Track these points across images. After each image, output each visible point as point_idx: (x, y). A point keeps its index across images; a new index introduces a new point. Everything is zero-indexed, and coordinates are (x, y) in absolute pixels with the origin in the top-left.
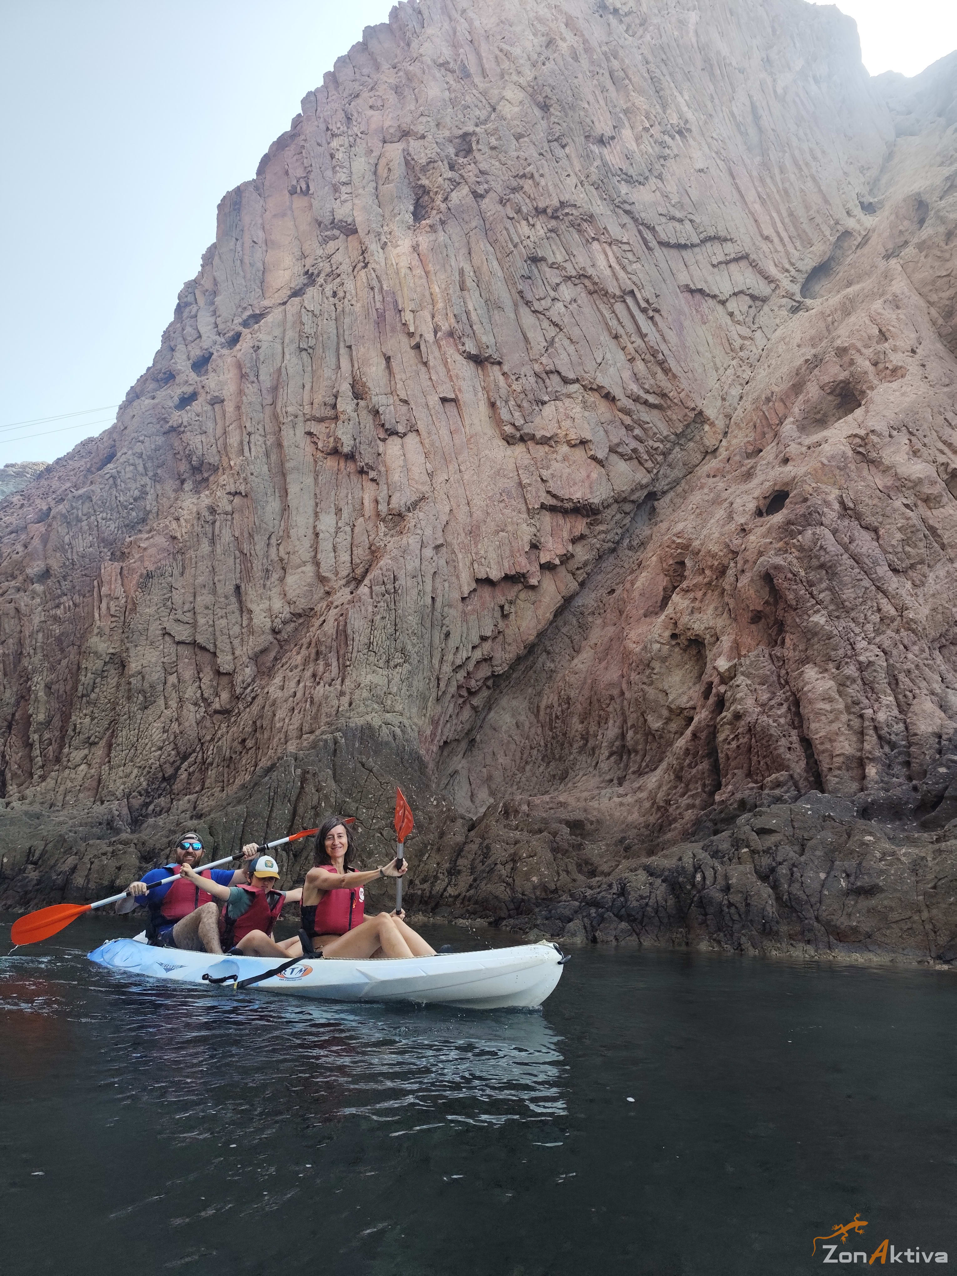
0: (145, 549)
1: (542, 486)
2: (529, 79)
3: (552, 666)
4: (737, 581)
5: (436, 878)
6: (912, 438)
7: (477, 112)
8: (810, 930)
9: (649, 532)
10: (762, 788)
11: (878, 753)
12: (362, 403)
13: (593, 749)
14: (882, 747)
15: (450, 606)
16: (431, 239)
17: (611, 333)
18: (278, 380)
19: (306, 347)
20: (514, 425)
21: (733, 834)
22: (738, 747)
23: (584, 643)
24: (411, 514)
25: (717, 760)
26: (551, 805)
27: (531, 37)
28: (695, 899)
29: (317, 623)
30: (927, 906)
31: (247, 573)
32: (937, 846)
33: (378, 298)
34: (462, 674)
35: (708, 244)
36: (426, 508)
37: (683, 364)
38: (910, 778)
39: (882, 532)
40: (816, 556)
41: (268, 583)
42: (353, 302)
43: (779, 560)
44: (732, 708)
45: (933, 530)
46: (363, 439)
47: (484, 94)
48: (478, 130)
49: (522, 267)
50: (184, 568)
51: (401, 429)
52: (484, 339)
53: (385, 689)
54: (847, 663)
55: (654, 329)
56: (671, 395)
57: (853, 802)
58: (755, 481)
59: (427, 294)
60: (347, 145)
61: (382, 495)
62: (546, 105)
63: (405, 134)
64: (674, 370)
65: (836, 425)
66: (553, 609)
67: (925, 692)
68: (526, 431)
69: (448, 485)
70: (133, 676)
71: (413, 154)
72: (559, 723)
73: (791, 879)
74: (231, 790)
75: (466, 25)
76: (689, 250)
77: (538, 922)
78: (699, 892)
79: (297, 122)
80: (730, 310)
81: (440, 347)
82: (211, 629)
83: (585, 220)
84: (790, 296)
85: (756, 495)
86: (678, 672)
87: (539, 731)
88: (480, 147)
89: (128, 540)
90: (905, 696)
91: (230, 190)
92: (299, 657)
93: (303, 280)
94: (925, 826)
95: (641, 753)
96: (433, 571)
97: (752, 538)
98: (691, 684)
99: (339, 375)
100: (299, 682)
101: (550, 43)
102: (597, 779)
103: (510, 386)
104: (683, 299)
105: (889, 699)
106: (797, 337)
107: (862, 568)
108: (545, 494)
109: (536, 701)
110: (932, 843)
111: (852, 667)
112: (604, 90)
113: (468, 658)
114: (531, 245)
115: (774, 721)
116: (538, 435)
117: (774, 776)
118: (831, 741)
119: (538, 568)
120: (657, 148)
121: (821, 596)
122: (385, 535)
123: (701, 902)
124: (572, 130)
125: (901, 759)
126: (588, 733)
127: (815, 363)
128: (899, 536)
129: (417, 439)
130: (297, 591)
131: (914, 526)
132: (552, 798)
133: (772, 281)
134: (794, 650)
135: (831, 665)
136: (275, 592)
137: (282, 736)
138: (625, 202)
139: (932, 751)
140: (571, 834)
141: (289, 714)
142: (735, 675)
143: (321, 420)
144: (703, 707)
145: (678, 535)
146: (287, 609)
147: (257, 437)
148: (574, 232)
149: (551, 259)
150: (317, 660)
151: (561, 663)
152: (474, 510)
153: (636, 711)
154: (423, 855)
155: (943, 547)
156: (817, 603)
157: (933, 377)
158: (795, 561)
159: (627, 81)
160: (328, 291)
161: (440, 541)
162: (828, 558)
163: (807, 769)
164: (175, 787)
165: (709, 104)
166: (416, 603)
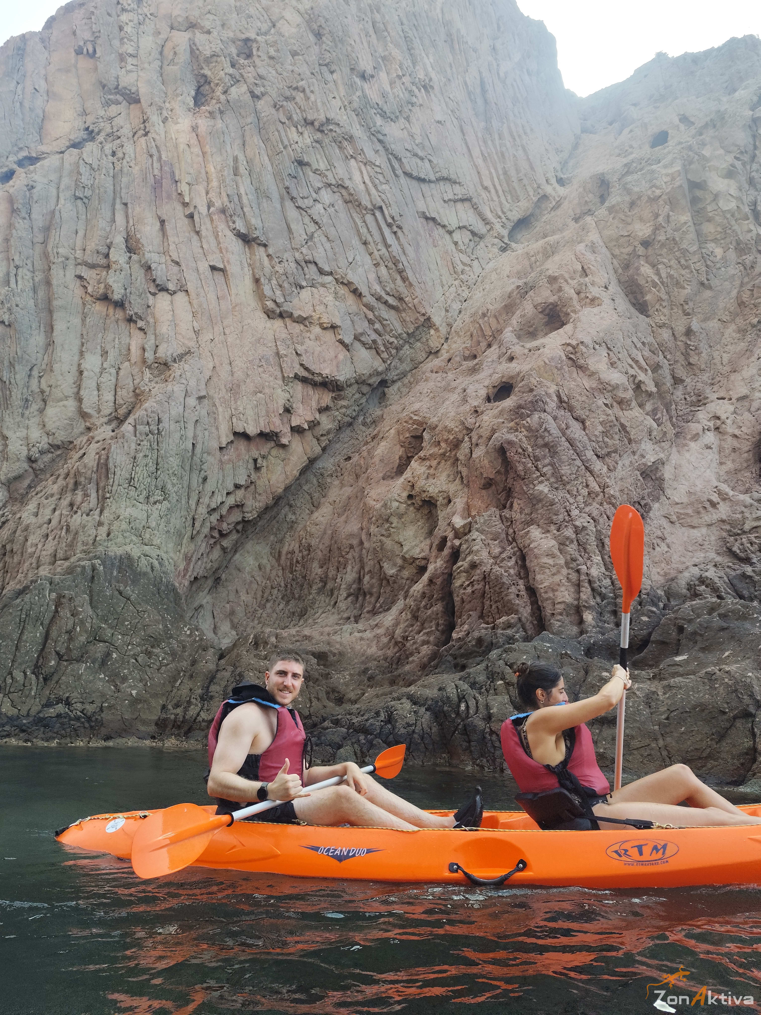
1: (296, 359)
2: (307, 7)
3: (294, 517)
4: (471, 453)
5: (189, 703)
6: (610, 352)
7: (259, 24)
9: (381, 413)
10: (495, 628)
11: (592, 602)
12: (135, 257)
13: (332, 591)
14: (595, 598)
15: (209, 454)
16: (210, 123)
17: (361, 239)
18: (51, 222)
19: (81, 196)
20: (275, 301)
21: (487, 667)
22: (473, 592)
23: (323, 500)
24: (176, 365)
25: (451, 603)
26: (297, 638)
28: (460, 727)
29: (77, 456)
30: (662, 734)
31: (5, 401)
33: (156, 165)
34: (215, 516)
35: (442, 183)
36: (192, 361)
37: (418, 276)
39: (588, 423)
40: (541, 437)
41: (27, 413)
42: (132, 165)
43: (512, 437)
44: (469, 558)
45: (623, 426)
46: (133, 290)
47: (266, 9)
48: (259, 38)
49: (289, 167)
51: (171, 287)
52: (253, 221)
53: (144, 523)
54: (566, 526)
55: (396, 242)
56: (406, 299)
57: (579, 643)
58: (483, 374)
59: (203, 171)
60: (136, 21)
61: (149, 344)
62: (319, 34)
63: (192, 26)
64: (410, 279)
65: (551, 335)
66: (300, 467)
68: (285, 309)
69: (213, 344)
71: (198, 44)
72: (299, 568)
76: (427, 184)
78: (463, 720)
80: (455, 240)
81: (212, 220)
83: (346, 139)
84: (501, 238)
85: (486, 384)
86: (411, 527)
87: (280, 573)
88: (259, 53)
91: (15, 35)
92: (56, 487)
93: (83, 134)
94: (636, 665)
95: (375, 595)
96: (195, 419)
97: (485, 417)
98: (422, 539)
99: (113, 228)
100: (55, 510)
102: (336, 617)
103: (273, 267)
104: (420, 223)
105: (597, 559)
106: (507, 270)
107: (575, 450)
108: (298, 366)
109: (278, 547)
110: (649, 679)
111: (570, 530)
112: (367, 35)
113: (222, 503)
114: (299, 150)
115: (506, 572)
116: (296, 314)
117: (504, 619)
118: (553, 590)
119: (289, 429)
120: (407, 95)
121: (545, 470)
122: (150, 381)
123: (465, 730)
124: (340, 60)
125: (609, 608)
126: (327, 577)
127: (527, 288)
128: (600, 428)
129: (186, 299)
130: (58, 424)
131: (612, 421)
132: (298, 631)
133: (487, 224)
134: (521, 513)
135: (553, 528)
136: (33, 422)
137: (34, 560)
138: (379, 132)
140: (319, 664)
141: (43, 540)
142: (470, 531)
143: (93, 266)
144: (437, 557)
145: (415, 413)
146: (45, 440)
147: (25, 271)
148: (336, 147)
149: (315, 166)
150: (75, 490)
151: (302, 516)
152: (235, 370)
153: (373, 559)
154: (177, 681)
155: (630, 441)
156: (541, 475)
157: (619, 310)
158: (524, 439)
159: (386, 34)
160: (108, 148)
161: (203, 393)
162: (550, 439)
163: (533, 614)
165: (449, 71)
166: (178, 445)
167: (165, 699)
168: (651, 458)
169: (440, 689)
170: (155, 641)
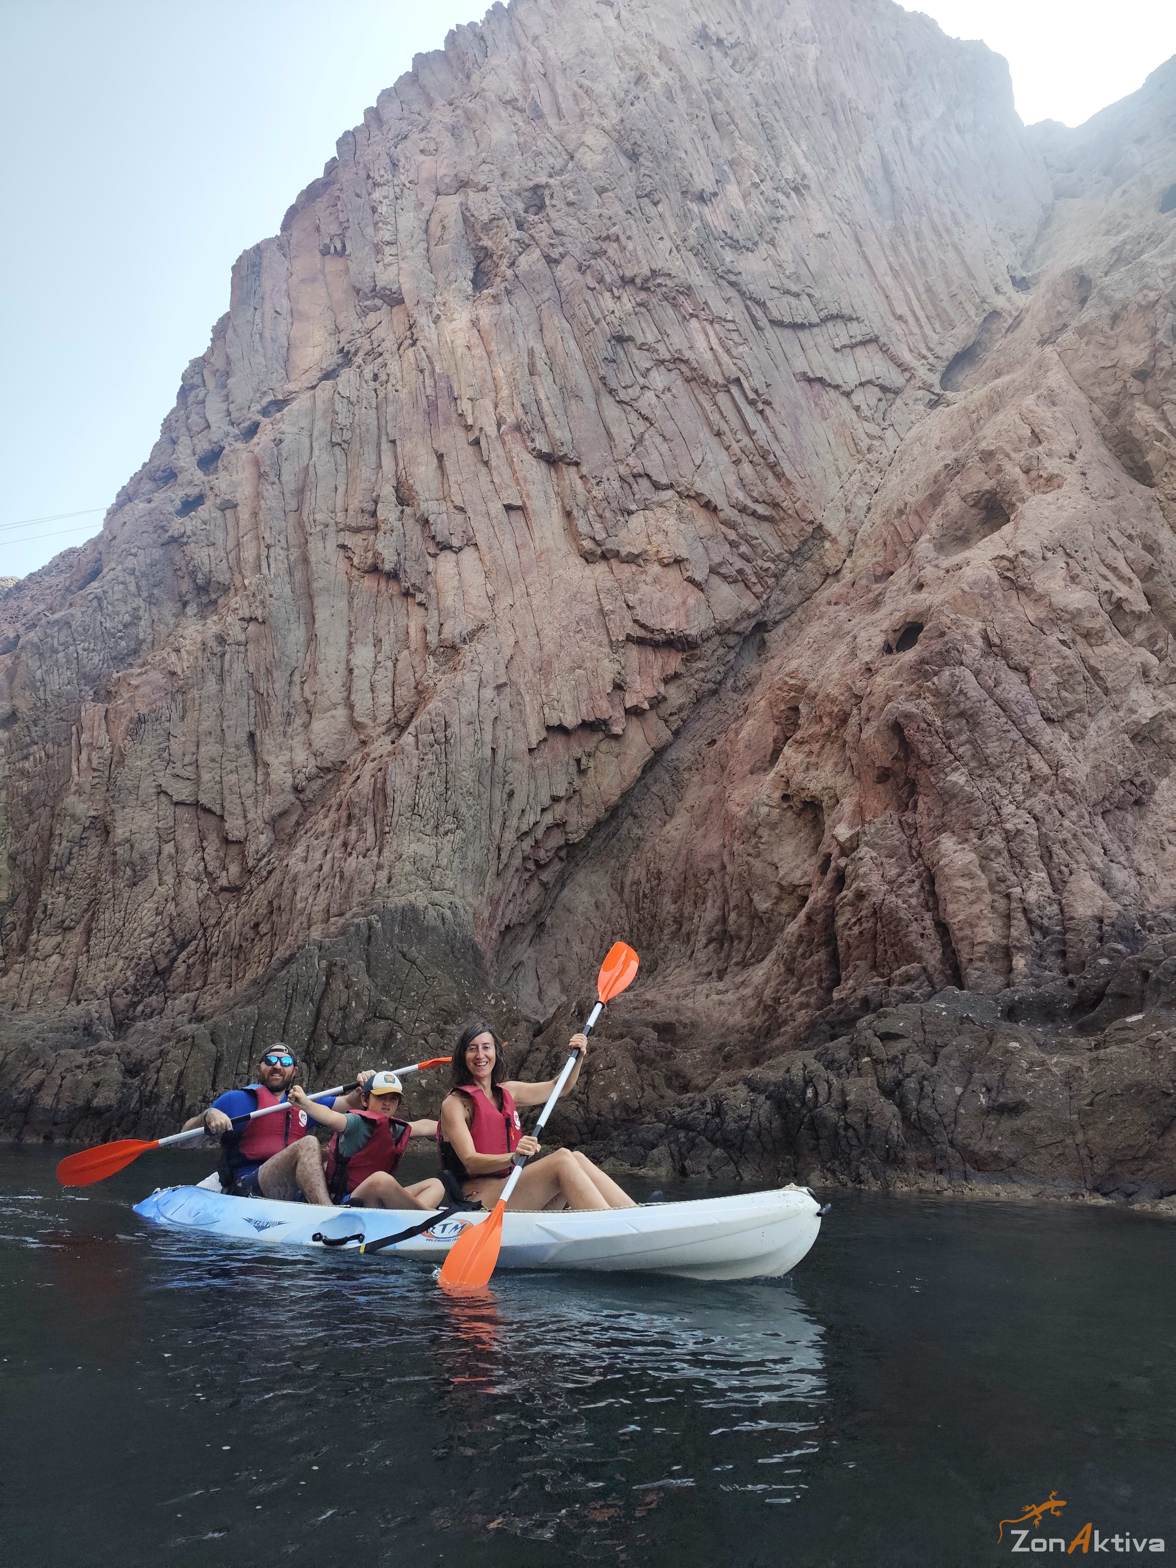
0: (137, 687)
1: (627, 614)
2: (614, 122)
3: (640, 832)
4: (861, 731)
6: (1070, 561)
7: (551, 160)
8: (943, 1157)
9: (758, 671)
10: (889, 983)
11: (1027, 941)
12: (408, 510)
13: (688, 935)
14: (1032, 934)
15: (514, 759)
16: (494, 312)
17: (712, 429)
18: (304, 481)
19: (339, 441)
20: (594, 539)
21: (852, 1039)
22: (861, 932)
23: (678, 805)
24: (466, 647)
25: (835, 951)
26: (635, 1004)
27: (617, 71)
28: (806, 1119)
29: (350, 780)
30: (1082, 1127)
31: (263, 718)
32: (1094, 1054)
33: (429, 382)
34: (528, 843)
35: (830, 324)
36: (486, 638)
37: (799, 468)
38: (1065, 972)
39: (1033, 673)
40: (954, 702)
41: (290, 730)
42: (399, 387)
43: (910, 707)
44: (854, 886)
45: (1094, 671)
46: (409, 554)
47: (560, 138)
48: (552, 181)
49: (604, 348)
50: (185, 711)
51: (455, 542)
52: (558, 434)
53: (433, 861)
54: (991, 832)
55: (764, 425)
56: (784, 505)
57: (996, 1000)
58: (884, 611)
59: (489, 378)
60: (392, 196)
61: (432, 622)
62: (634, 154)
63: (463, 185)
64: (788, 475)
65: (980, 544)
66: (640, 763)
67: (1084, 866)
68: (609, 547)
69: (513, 611)
70: (119, 844)
71: (472, 208)
72: (647, 904)
73: (921, 1095)
74: (240, 986)
75: (539, 55)
76: (807, 331)
77: (615, 1149)
78: (810, 1111)
79: (331, 167)
80: (856, 403)
81: (504, 443)
82: (217, 787)
83: (682, 293)
84: (928, 388)
85: (884, 628)
86: (790, 841)
87: (623, 913)
88: (554, 202)
89: (115, 675)
90: (1060, 871)
91: (248, 248)
92: (327, 822)
93: (337, 359)
94: (1083, 1030)
95: (746, 940)
96: (494, 716)
97: (879, 679)
98: (805, 856)
99: (380, 475)
100: (326, 852)
101: (640, 79)
102: (692, 972)
103: (589, 492)
104: (799, 391)
105: (1040, 875)
106: (936, 437)
107: (1009, 717)
108: (631, 624)
109: (619, 875)
110: (1089, 1050)
111: (997, 837)
112: (704, 137)
113: (536, 823)
114: (616, 322)
115: (904, 902)
116: (624, 551)
117: (903, 968)
118: (972, 926)
119: (623, 713)
120: (769, 208)
121: (961, 750)
122: (435, 672)
123: (813, 1123)
124: (665, 184)
125: (1054, 948)
126: (682, 915)
127: (956, 468)
128: (1054, 678)
129: (476, 555)
130: (326, 740)
131: (1072, 666)
132: (636, 995)
133: (906, 370)
134: (928, 815)
135: (972, 834)
136: (297, 742)
137: (304, 919)
138: (730, 271)
139: (1091, 939)
140: (659, 1040)
141: (314, 892)
142: (858, 846)
143: (357, 530)
144: (820, 883)
145: (791, 676)
146: (312, 762)
147: (278, 550)
148: (668, 307)
149: (640, 339)
150: (348, 825)
151: (651, 829)
152: (544, 641)
153: (740, 889)
155: (1106, 692)
156: (956, 759)
157: (1092, 488)
158: (930, 708)
159: (733, 127)
160: (368, 374)
161: (503, 680)
162: (969, 704)
163: (943, 960)
164: (170, 983)
165: (831, 157)
166: (473, 755)
168: (1147, 712)
169: (785, 1071)
170: (448, 1016)
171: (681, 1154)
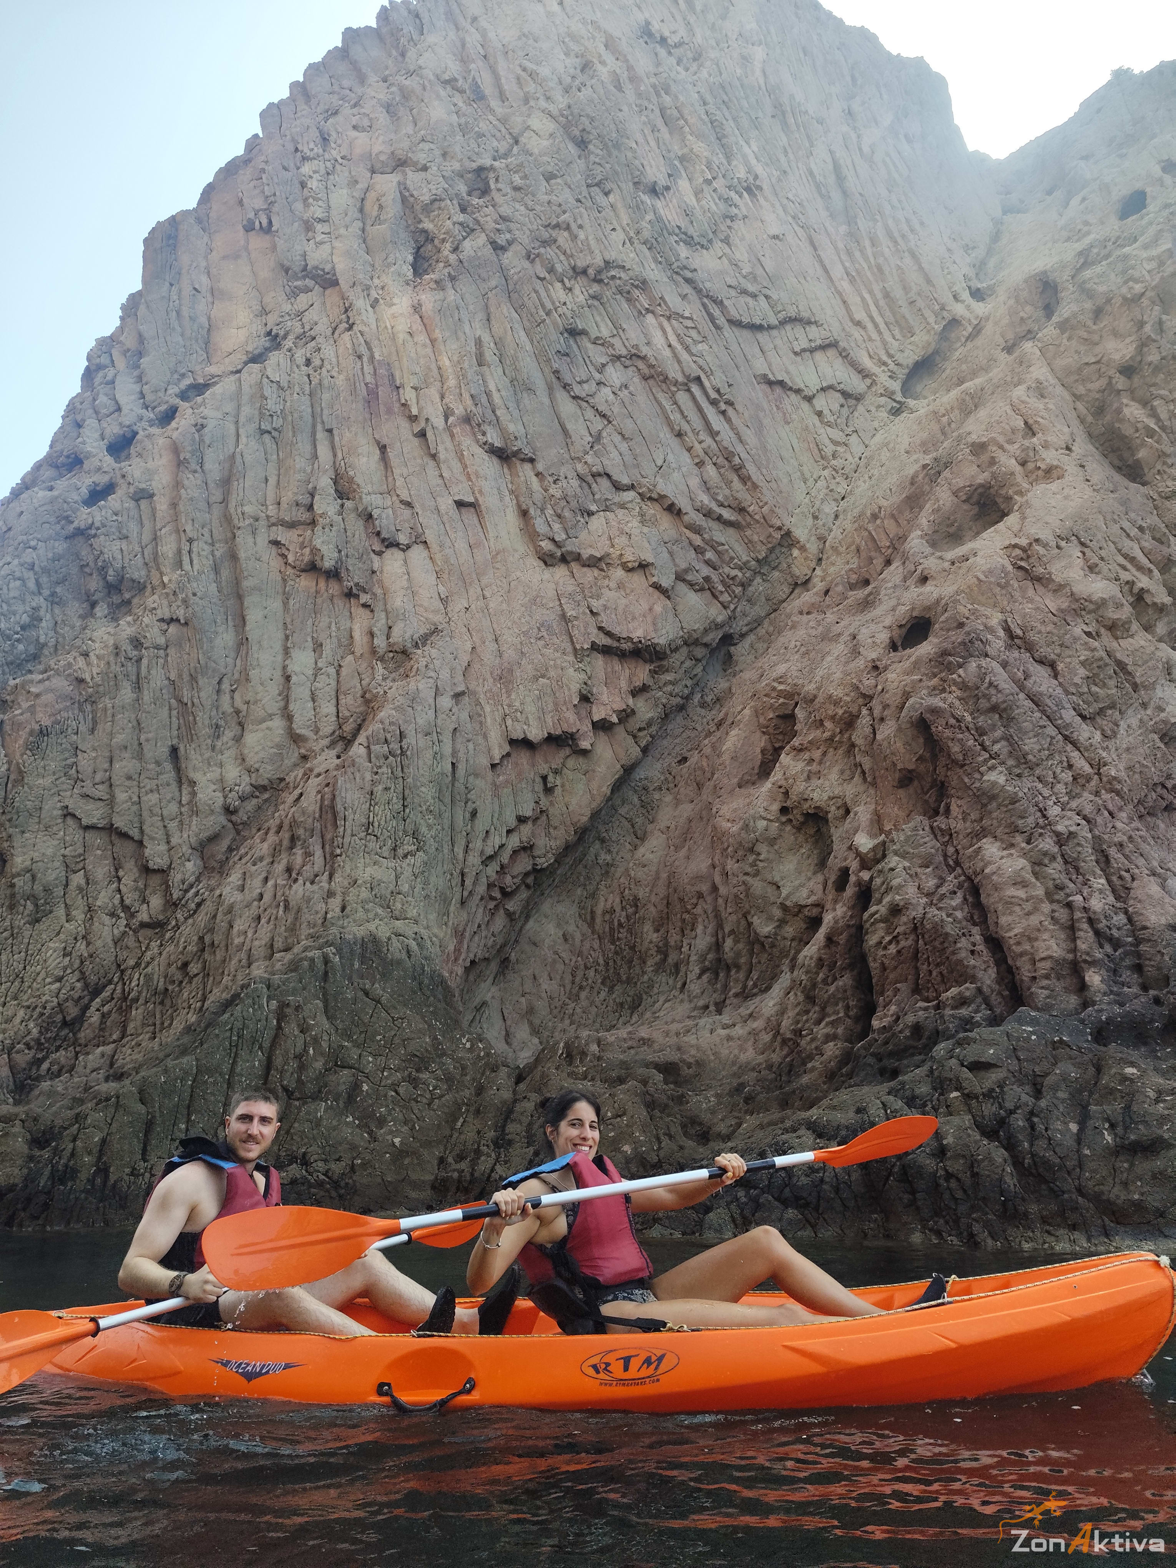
0: (38, 696)
1: (591, 620)
2: (561, 107)
3: (608, 858)
4: (874, 733)
5: (478, 1152)
6: (1085, 550)
8: (1075, 1209)
9: (727, 685)
10: (940, 1007)
11: (1098, 955)
12: (349, 504)
13: (677, 966)
14: (1101, 946)
15: (476, 775)
16: (438, 298)
17: (672, 429)
18: (230, 471)
19: (269, 428)
20: (553, 540)
21: (931, 1071)
22: (899, 952)
23: (650, 827)
24: (419, 652)
25: (866, 972)
26: (630, 1043)
27: (563, 57)
28: (896, 1169)
29: (291, 799)
31: (188, 730)
33: (368, 369)
34: (494, 867)
35: (788, 327)
36: (440, 643)
37: (764, 471)
38: (1145, 988)
39: (1060, 666)
40: (984, 696)
41: (219, 744)
42: (334, 374)
43: (936, 702)
44: (887, 899)
45: (1121, 665)
46: (351, 551)
47: (503, 121)
48: (497, 164)
49: (557, 341)
50: (95, 722)
51: (403, 539)
52: (511, 428)
53: (392, 887)
54: (1041, 835)
55: (727, 426)
56: (751, 509)
57: (1082, 1021)
58: (879, 611)
59: (433, 366)
60: (323, 171)
61: (379, 625)
62: (583, 141)
63: (400, 164)
64: (754, 478)
65: (984, 535)
66: (611, 781)
67: (1145, 872)
68: (569, 548)
69: (468, 615)
70: (19, 875)
71: (411, 188)
72: (623, 934)
73: (1033, 1134)
74: (169, 1036)
75: (478, 37)
76: (765, 333)
79: (253, 144)
80: (818, 408)
81: (452, 436)
82: (135, 808)
83: (637, 287)
84: (890, 395)
86: (791, 858)
87: (596, 944)
88: (499, 186)
89: (12, 683)
90: (1121, 878)
91: (162, 219)
92: (265, 845)
93: (264, 342)
95: (745, 968)
96: (452, 727)
97: (891, 676)
98: (809, 874)
99: (316, 466)
100: (266, 880)
101: (586, 67)
103: (546, 490)
104: (760, 392)
105: (1100, 882)
106: (905, 442)
107: (1043, 712)
108: (596, 631)
109: (589, 905)
111: (1048, 840)
112: (654, 129)
113: (502, 846)
114: (569, 314)
115: (948, 916)
116: (586, 553)
117: (954, 991)
118: (1030, 939)
119: (590, 726)
120: (722, 205)
121: (996, 747)
122: (384, 679)
123: (905, 1173)
124: (617, 173)
125: (1128, 962)
126: (666, 944)
127: (939, 466)
128: (1082, 672)
129: (425, 553)
130: (262, 755)
131: (1101, 659)
132: (630, 1033)
133: (866, 376)
134: (964, 819)
135: (1019, 839)
136: (228, 756)
137: (243, 955)
138: (685, 268)
140: (666, 1082)
141: (253, 925)
142: (884, 856)
143: (292, 525)
144: (836, 901)
145: (780, 680)
146: (246, 779)
147: (201, 544)
148: (623, 301)
149: (594, 333)
150: (292, 848)
151: (621, 854)
152: (504, 648)
153: (735, 912)
154: (456, 1120)
155: (1135, 687)
156: (991, 757)
157: (1095, 479)
158: (957, 703)
159: (682, 122)
160: (300, 355)
161: (461, 688)
162: (1000, 698)
163: (1000, 980)
164: (81, 1035)
165: (783, 159)
166: (432, 768)
167: (442, 1148)
168: (1174, 711)
169: (859, 1111)
170: (421, 1062)
171: (744, 1217)
